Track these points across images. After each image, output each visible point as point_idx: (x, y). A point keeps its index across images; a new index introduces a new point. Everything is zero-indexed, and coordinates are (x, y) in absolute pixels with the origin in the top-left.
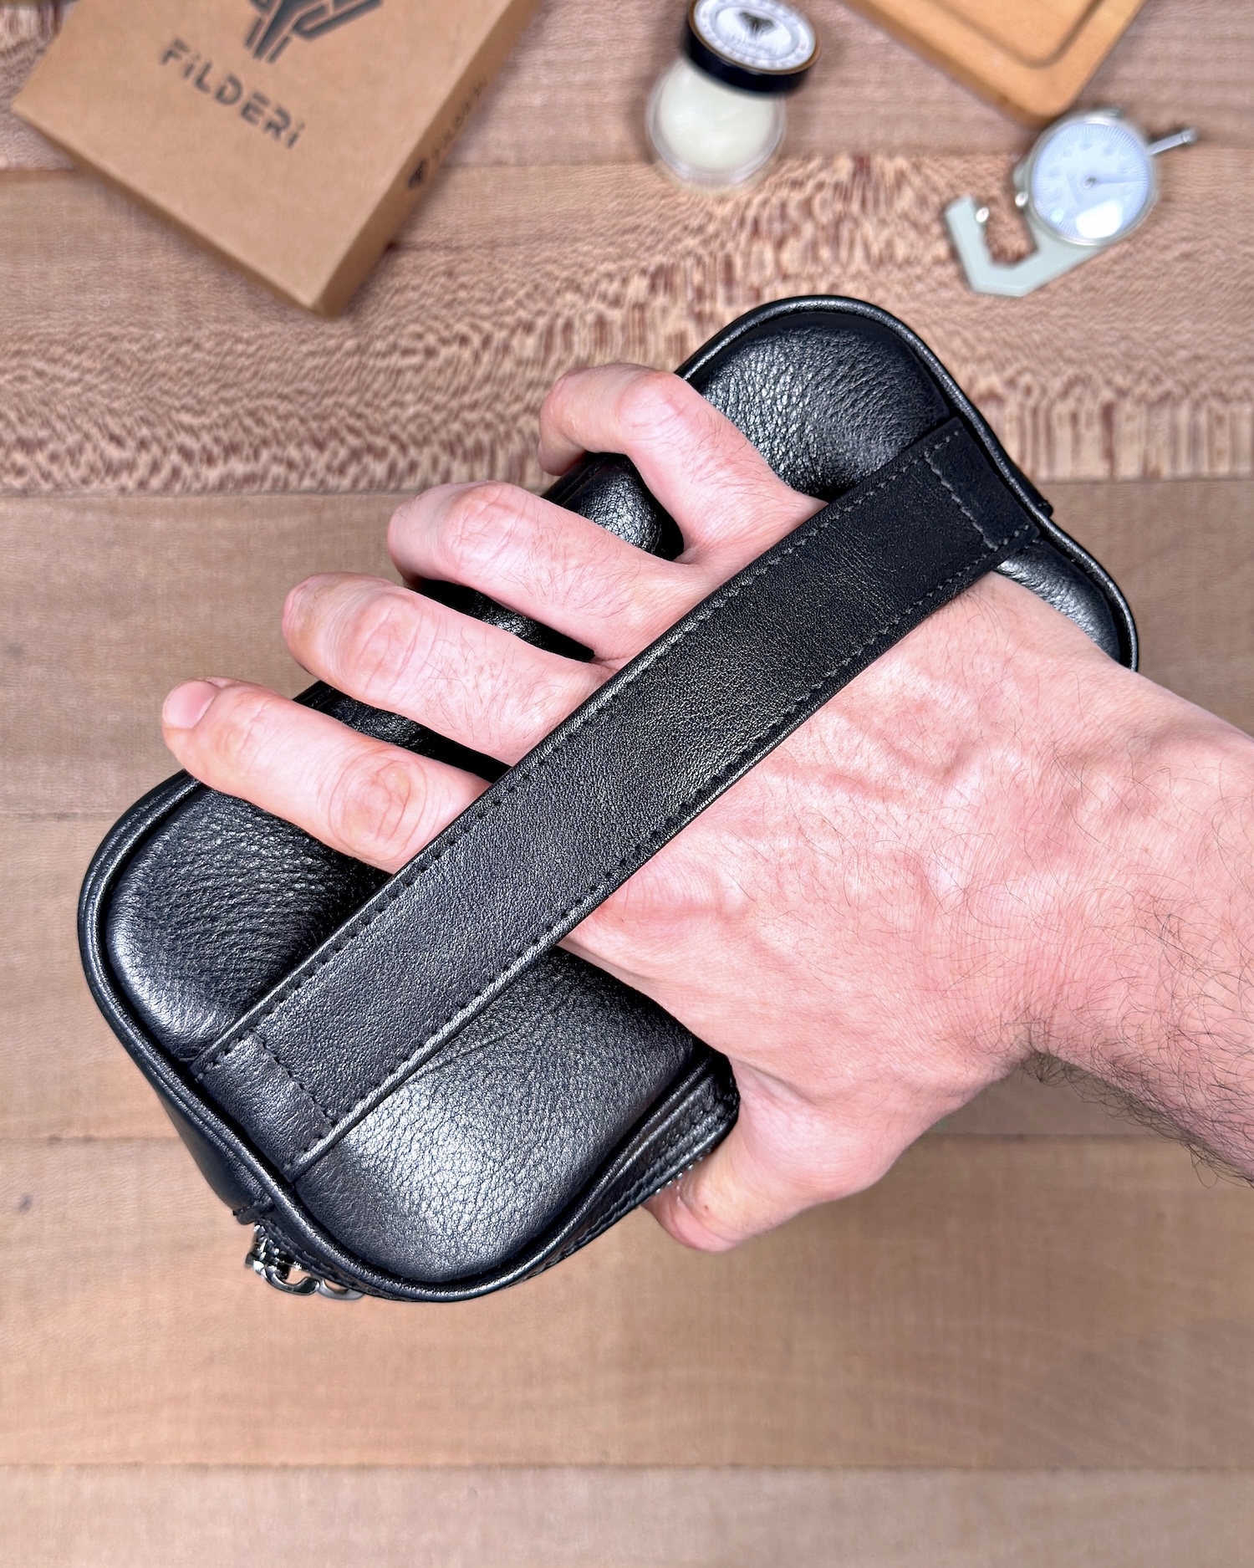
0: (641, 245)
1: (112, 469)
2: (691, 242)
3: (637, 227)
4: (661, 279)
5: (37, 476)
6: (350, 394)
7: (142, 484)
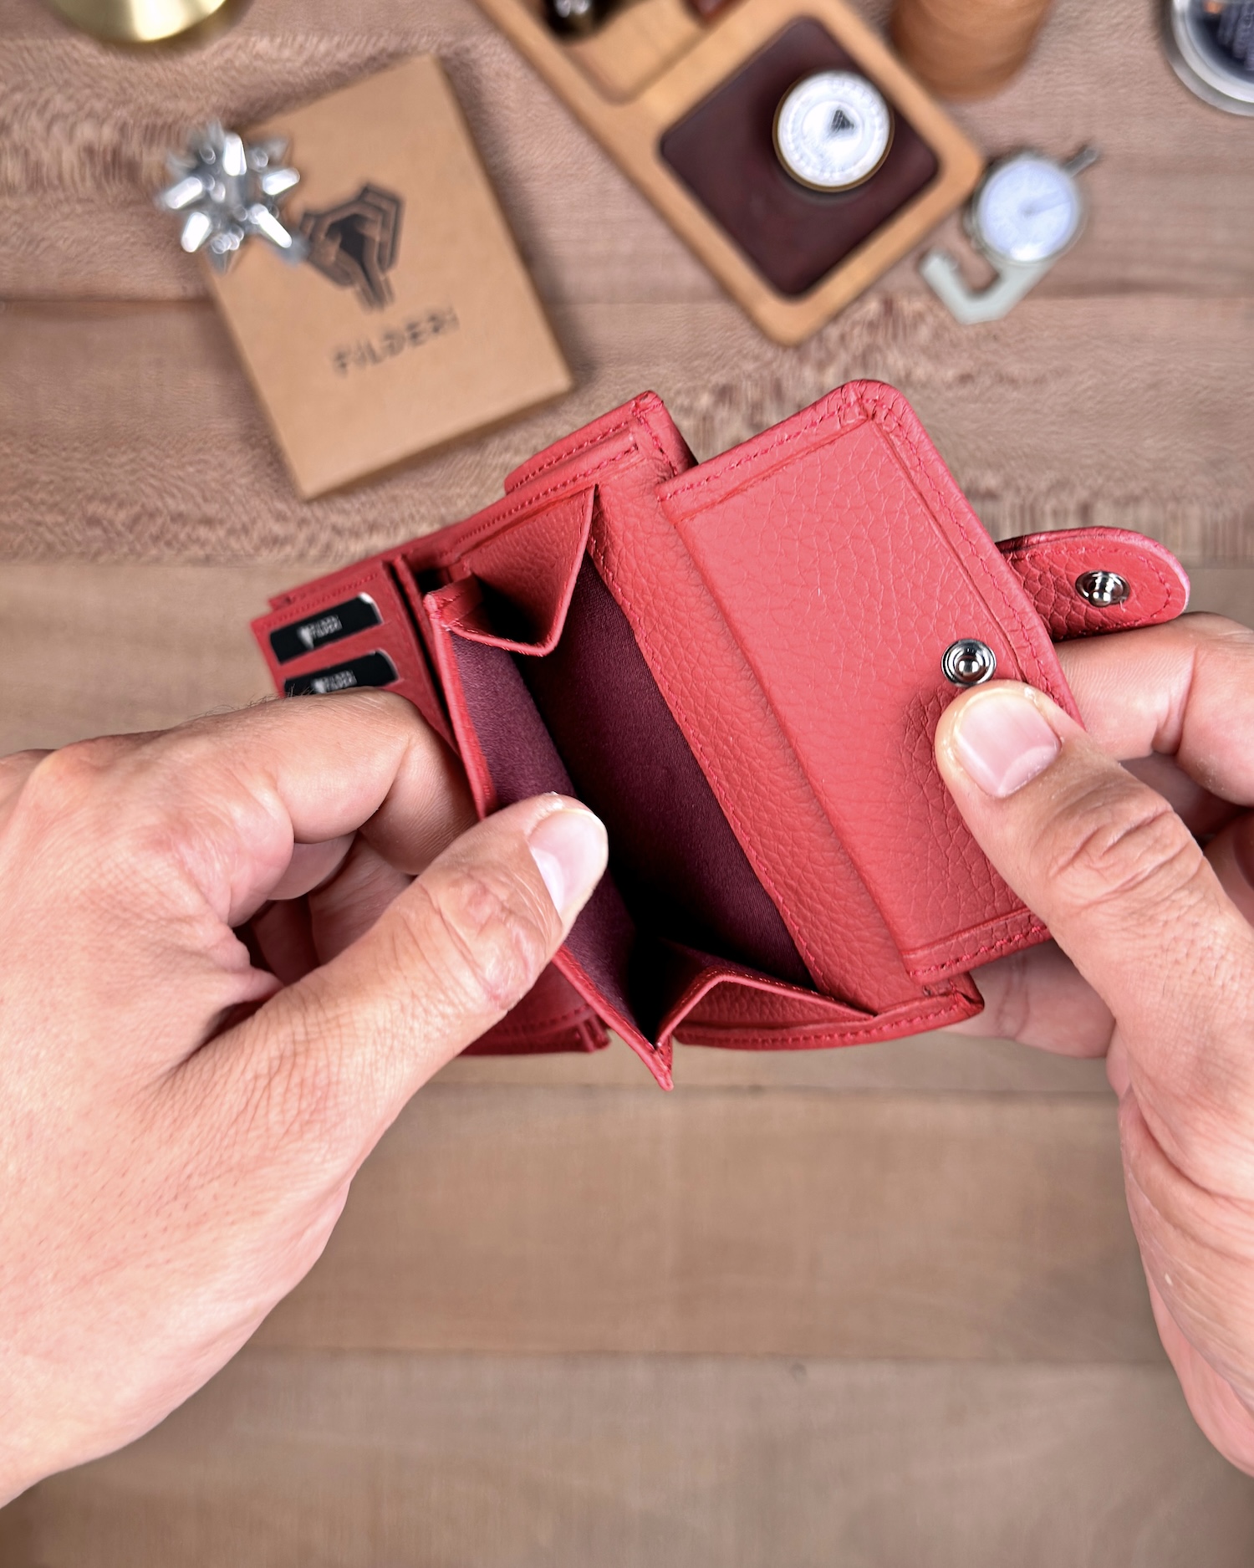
0: (709, 369)
1: (276, 541)
2: (749, 366)
3: (707, 354)
4: (724, 394)
5: (219, 548)
6: (472, 485)
7: (302, 556)
